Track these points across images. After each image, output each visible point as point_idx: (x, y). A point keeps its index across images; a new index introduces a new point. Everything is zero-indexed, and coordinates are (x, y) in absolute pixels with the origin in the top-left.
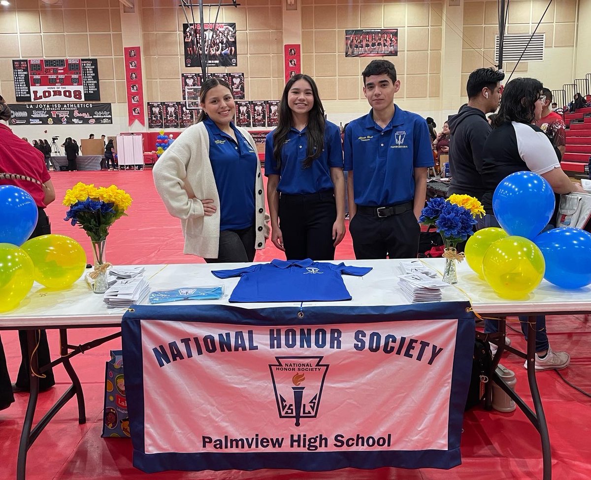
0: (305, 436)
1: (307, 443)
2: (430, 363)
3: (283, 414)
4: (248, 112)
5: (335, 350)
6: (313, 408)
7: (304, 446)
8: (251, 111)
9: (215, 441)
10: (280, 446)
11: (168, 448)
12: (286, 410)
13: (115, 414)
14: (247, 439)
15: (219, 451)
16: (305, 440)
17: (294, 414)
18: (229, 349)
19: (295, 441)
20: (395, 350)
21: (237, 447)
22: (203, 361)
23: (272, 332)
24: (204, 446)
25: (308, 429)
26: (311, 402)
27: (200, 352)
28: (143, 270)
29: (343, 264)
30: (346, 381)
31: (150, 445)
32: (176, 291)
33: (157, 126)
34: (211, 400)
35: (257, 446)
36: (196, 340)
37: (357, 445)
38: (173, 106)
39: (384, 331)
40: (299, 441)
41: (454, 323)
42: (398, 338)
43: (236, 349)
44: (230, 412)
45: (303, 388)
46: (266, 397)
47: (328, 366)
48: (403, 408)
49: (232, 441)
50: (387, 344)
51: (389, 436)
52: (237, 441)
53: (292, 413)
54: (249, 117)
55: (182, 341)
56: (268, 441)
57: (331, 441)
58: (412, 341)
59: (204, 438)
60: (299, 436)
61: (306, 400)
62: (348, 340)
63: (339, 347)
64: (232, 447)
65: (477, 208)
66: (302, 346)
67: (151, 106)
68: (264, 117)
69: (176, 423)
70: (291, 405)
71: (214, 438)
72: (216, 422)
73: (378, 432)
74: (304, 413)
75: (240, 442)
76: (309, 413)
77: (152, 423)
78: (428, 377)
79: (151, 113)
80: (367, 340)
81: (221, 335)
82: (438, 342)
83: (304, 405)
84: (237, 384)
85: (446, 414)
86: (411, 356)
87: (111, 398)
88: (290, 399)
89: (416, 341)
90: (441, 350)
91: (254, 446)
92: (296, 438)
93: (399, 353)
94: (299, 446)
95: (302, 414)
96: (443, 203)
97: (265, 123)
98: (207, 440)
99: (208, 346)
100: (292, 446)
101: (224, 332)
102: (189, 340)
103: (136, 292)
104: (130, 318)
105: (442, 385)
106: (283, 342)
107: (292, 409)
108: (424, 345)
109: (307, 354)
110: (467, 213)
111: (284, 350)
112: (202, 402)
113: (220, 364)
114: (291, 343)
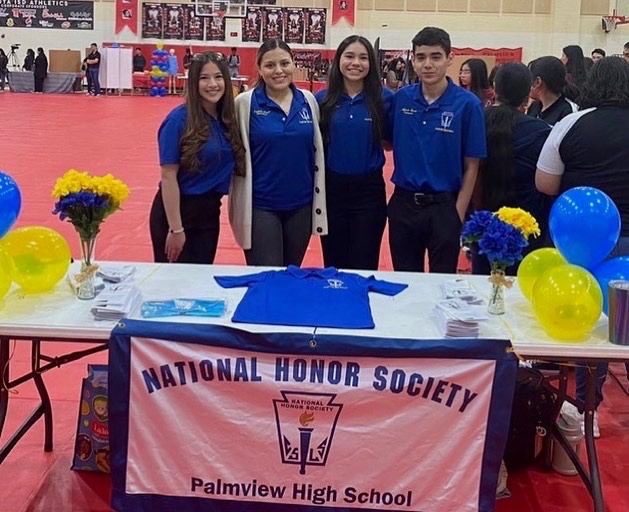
0: (310, 486)
1: (313, 495)
2: (462, 409)
3: (286, 458)
4: (279, 22)
5: (351, 387)
6: (321, 455)
7: (309, 498)
8: (284, 21)
9: (207, 485)
10: (280, 496)
11: (152, 488)
12: (290, 454)
13: (89, 443)
14: (243, 485)
15: (210, 496)
16: (310, 491)
17: (299, 460)
18: (229, 378)
19: (299, 492)
20: (422, 392)
21: (231, 493)
22: (198, 389)
23: (278, 361)
24: (193, 489)
25: (314, 478)
26: (320, 447)
27: (195, 379)
28: (134, 271)
29: (372, 278)
30: (362, 425)
31: (132, 483)
32: (172, 303)
33: (154, 36)
34: (205, 435)
35: (254, 494)
36: (192, 364)
37: (371, 501)
38: (178, 9)
39: (409, 368)
40: (303, 492)
41: (492, 364)
42: (426, 378)
43: (237, 379)
44: (225, 451)
45: (311, 430)
46: (269, 437)
47: (341, 406)
48: (427, 462)
49: (225, 486)
50: (411, 384)
51: (410, 493)
52: (231, 486)
53: (297, 458)
54: (280, 29)
55: (176, 364)
56: (267, 490)
57: (341, 494)
58: (442, 383)
59: (194, 479)
60: (304, 486)
61: (314, 444)
62: (367, 377)
63: (355, 384)
64: (225, 492)
65: (530, 226)
66: (312, 380)
67: (147, 7)
68: (301, 30)
69: (164, 460)
70: (296, 449)
71: (205, 481)
72: (209, 462)
73: (396, 488)
74: (311, 459)
75: (235, 488)
76: (317, 459)
77: (135, 458)
78: (459, 426)
79: (148, 17)
80: (388, 378)
81: (219, 361)
82: (472, 386)
83: (312, 450)
84: (235, 419)
85: (478, 472)
86: (439, 401)
87: (86, 423)
88: (295, 440)
89: (446, 384)
90: (475, 395)
91: (250, 493)
92: (299, 488)
93: (425, 395)
94: (303, 497)
95: (308, 460)
96: (489, 218)
97: (302, 38)
98: (197, 482)
99: (205, 372)
100: (295, 497)
101: (223, 358)
102: (183, 364)
103: (127, 302)
104: (118, 334)
105: (475, 437)
106: (291, 374)
107: (297, 454)
108: (455, 388)
109: (318, 389)
110: (517, 233)
111: (292, 384)
112: (194, 437)
113: (217, 395)
114: (300, 375)
